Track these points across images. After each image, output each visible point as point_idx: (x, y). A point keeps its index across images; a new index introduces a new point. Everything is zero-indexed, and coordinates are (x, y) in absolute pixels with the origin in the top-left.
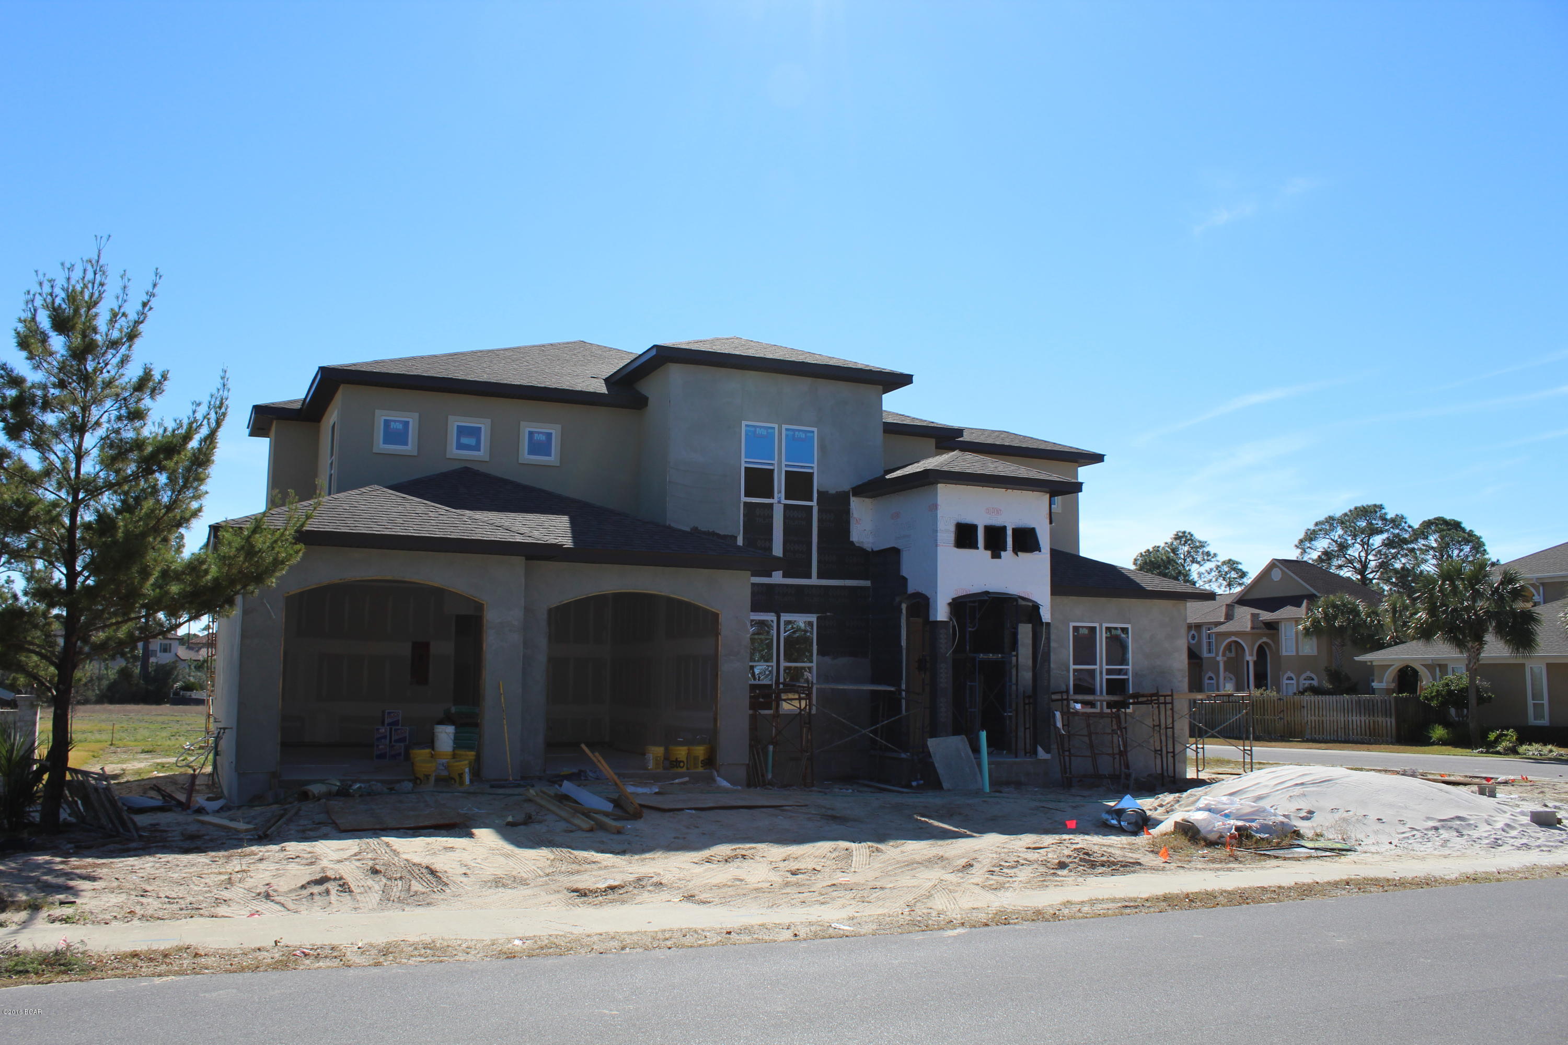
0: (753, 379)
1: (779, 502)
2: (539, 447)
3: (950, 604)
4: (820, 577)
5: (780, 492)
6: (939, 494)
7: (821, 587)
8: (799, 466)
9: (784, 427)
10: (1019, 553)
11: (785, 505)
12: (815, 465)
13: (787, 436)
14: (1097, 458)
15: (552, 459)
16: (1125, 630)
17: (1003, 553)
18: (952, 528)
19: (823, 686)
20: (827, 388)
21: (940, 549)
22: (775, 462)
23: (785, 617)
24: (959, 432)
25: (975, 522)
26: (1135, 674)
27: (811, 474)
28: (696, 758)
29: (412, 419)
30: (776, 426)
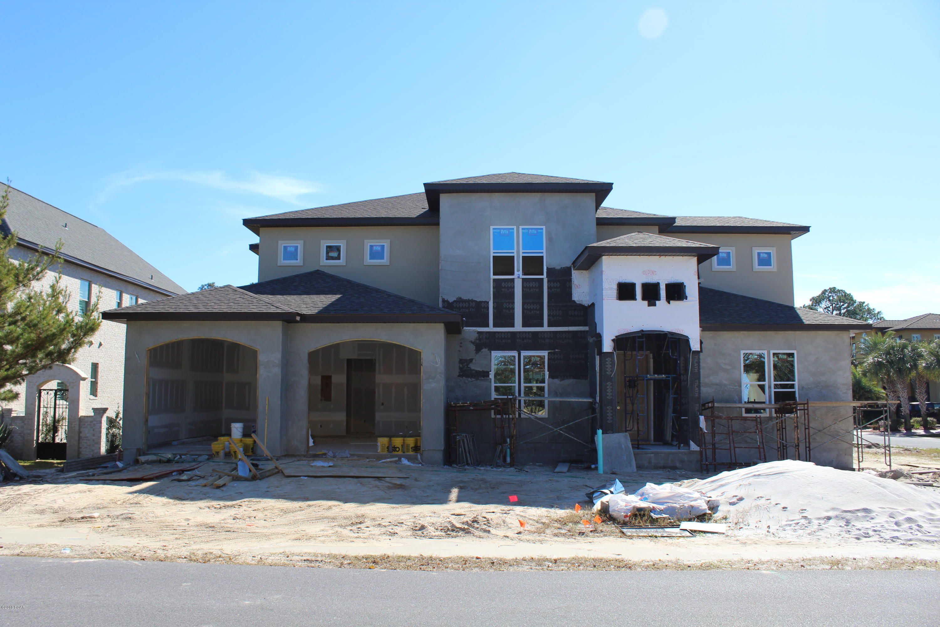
0: (497, 198)
1: (519, 277)
2: (375, 255)
3: (613, 340)
4: (549, 325)
5: (518, 271)
6: (603, 263)
7: (550, 332)
8: (533, 253)
9: (521, 227)
10: (671, 302)
11: (523, 279)
12: (544, 251)
13: (523, 233)
14: (805, 229)
15: (385, 261)
16: (792, 355)
17: (657, 302)
18: (615, 287)
19: (554, 399)
20: (552, 199)
21: (605, 302)
22: (515, 251)
23: (524, 353)
24: (673, 219)
25: (634, 281)
26: (801, 388)
27: (543, 257)
28: (408, 446)
29: (300, 244)
30: (515, 227)
